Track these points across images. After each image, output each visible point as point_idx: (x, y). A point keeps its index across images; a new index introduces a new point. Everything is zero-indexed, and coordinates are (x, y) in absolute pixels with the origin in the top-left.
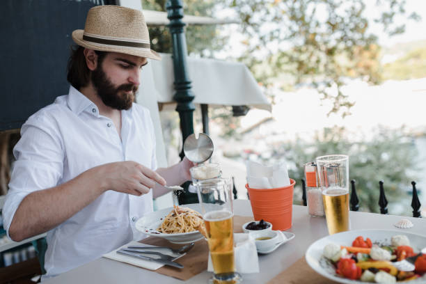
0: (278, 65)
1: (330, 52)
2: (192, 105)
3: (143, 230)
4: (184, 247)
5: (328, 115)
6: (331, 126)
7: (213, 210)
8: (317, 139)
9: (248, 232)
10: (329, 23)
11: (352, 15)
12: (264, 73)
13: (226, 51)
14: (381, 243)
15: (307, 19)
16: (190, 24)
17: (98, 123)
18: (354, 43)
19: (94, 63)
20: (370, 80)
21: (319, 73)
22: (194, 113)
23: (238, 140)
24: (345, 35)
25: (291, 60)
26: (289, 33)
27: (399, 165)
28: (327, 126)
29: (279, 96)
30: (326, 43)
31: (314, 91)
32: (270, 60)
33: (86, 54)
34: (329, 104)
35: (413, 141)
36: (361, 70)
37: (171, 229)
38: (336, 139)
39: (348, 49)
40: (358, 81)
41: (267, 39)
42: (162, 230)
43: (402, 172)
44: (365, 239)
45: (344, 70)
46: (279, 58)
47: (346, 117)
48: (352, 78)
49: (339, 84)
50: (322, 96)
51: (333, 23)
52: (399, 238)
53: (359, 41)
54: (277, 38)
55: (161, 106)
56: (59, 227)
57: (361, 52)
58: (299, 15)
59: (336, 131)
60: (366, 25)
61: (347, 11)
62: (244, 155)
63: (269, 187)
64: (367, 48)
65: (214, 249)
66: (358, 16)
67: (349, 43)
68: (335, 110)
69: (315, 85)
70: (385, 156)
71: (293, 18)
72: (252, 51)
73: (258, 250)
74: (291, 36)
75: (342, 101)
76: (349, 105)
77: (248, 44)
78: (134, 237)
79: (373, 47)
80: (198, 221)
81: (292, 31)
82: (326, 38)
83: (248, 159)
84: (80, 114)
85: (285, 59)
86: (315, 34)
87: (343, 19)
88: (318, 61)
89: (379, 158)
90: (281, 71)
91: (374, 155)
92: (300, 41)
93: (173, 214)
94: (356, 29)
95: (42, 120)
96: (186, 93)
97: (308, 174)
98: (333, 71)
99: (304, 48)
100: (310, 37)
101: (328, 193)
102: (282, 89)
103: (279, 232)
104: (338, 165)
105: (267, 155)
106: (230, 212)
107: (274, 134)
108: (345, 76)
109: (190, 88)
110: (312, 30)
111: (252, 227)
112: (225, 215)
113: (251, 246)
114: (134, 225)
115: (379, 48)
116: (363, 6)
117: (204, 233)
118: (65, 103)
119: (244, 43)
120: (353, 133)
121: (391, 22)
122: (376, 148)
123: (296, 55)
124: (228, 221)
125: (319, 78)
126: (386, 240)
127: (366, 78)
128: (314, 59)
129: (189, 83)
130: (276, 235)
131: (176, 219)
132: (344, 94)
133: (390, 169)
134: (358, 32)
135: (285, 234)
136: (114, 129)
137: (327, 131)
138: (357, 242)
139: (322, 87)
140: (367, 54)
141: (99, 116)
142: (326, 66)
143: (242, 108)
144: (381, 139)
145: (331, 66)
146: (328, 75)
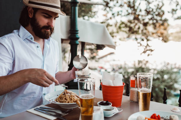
0: (120, 28)
1: (145, 24)
2: (77, 42)
3: (48, 100)
4: (68, 110)
5: (141, 54)
6: (142, 60)
7: (85, 93)
8: (135, 65)
9: (100, 106)
10: (146, 10)
11: (157, 8)
12: (113, 31)
13: (95, 18)
14: (164, 118)
15: (136, 8)
16: (81, 3)
17: (32, 45)
18: (157, 21)
19: (32, 14)
20: (163, 40)
21: (139, 34)
22: (78, 46)
23: (96, 61)
24: (153, 17)
25: (126, 26)
26: (127, 13)
27: (172, 82)
28: (140, 60)
29: (119, 43)
30: (143, 20)
31: (135, 42)
32: (116, 25)
33: (29, 9)
34: (142, 49)
35: (179, 71)
36: (159, 34)
37: (62, 101)
38: (143, 66)
39: (154, 24)
40: (157, 39)
41: (116, 15)
42: (58, 101)
43: (173, 85)
44: (157, 115)
45: (151, 34)
46: (121, 24)
47: (149, 56)
48: (155, 38)
49: (148, 40)
50: (139, 45)
51: (148, 10)
52: (174, 117)
53: (160, 21)
54: (121, 15)
55: (62, 40)
56: (7, 94)
57: (160, 26)
58: (132, 5)
59: (144, 62)
60: (164, 14)
61: (155, 6)
62: (99, 69)
63: (112, 85)
64: (163, 24)
65: (83, 113)
66: (160, 9)
67: (155, 21)
68: (144, 52)
69: (136, 39)
70: (166, 77)
71: (129, 6)
72: (108, 20)
73: (104, 115)
74: (127, 15)
75: (148, 48)
76: (152, 51)
77: (106, 16)
78: (43, 103)
79: (166, 24)
80: (76, 98)
81: (128, 13)
82: (144, 18)
83: (100, 71)
84: (24, 40)
85: (123, 25)
86: (139, 15)
87: (153, 9)
88: (139, 28)
89: (163, 77)
90: (121, 31)
91: (161, 75)
92: (131, 17)
93: (63, 93)
94: (159, 15)
95: (5, 40)
96: (75, 36)
97: (132, 81)
98: (145, 34)
99: (133, 21)
100: (136, 16)
101: (141, 91)
102: (120, 39)
103: (115, 108)
104: (147, 78)
105: (110, 70)
106: (93, 95)
107: (114, 60)
108: (151, 36)
109: (77, 33)
110: (137, 13)
111: (102, 104)
112: (90, 96)
113: (101, 113)
114: (44, 97)
115: (168, 25)
116: (163, 5)
117: (78, 105)
118: (17, 33)
119: (105, 15)
120: (152, 64)
121: (175, 13)
122: (162, 73)
123: (129, 24)
124: (92, 99)
125: (139, 36)
126: (167, 117)
127: (161, 38)
128: (137, 27)
129: (77, 31)
130: (113, 109)
131: (65, 96)
132: (149, 45)
133: (167, 83)
134: (159, 16)
135: (118, 109)
136: (40, 49)
137: (140, 62)
138: (153, 116)
139: (139, 40)
140: (162, 27)
141: (34, 42)
142: (142, 31)
143: (101, 46)
144: (165, 68)
145: (145, 31)
146: (143, 35)
